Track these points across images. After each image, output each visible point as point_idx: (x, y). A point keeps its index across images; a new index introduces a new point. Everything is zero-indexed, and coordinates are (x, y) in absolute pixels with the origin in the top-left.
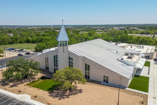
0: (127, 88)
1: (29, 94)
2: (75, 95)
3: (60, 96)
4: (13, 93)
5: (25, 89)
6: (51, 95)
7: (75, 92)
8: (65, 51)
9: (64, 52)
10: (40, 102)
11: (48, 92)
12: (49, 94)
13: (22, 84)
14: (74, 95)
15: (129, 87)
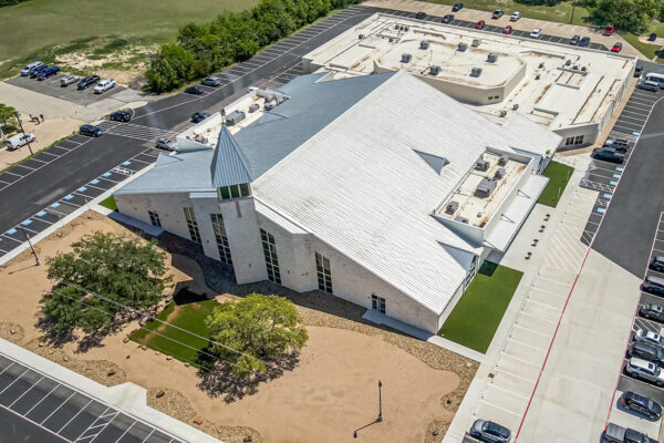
0: (433, 335)
1: (141, 384)
2: (275, 380)
3: (230, 385)
4: (93, 379)
5: (128, 357)
6: (204, 383)
7: (275, 366)
8: (243, 214)
9: (240, 215)
10: (174, 417)
11: (197, 370)
12: (200, 380)
13: (114, 331)
14: (272, 377)
15: (439, 334)
